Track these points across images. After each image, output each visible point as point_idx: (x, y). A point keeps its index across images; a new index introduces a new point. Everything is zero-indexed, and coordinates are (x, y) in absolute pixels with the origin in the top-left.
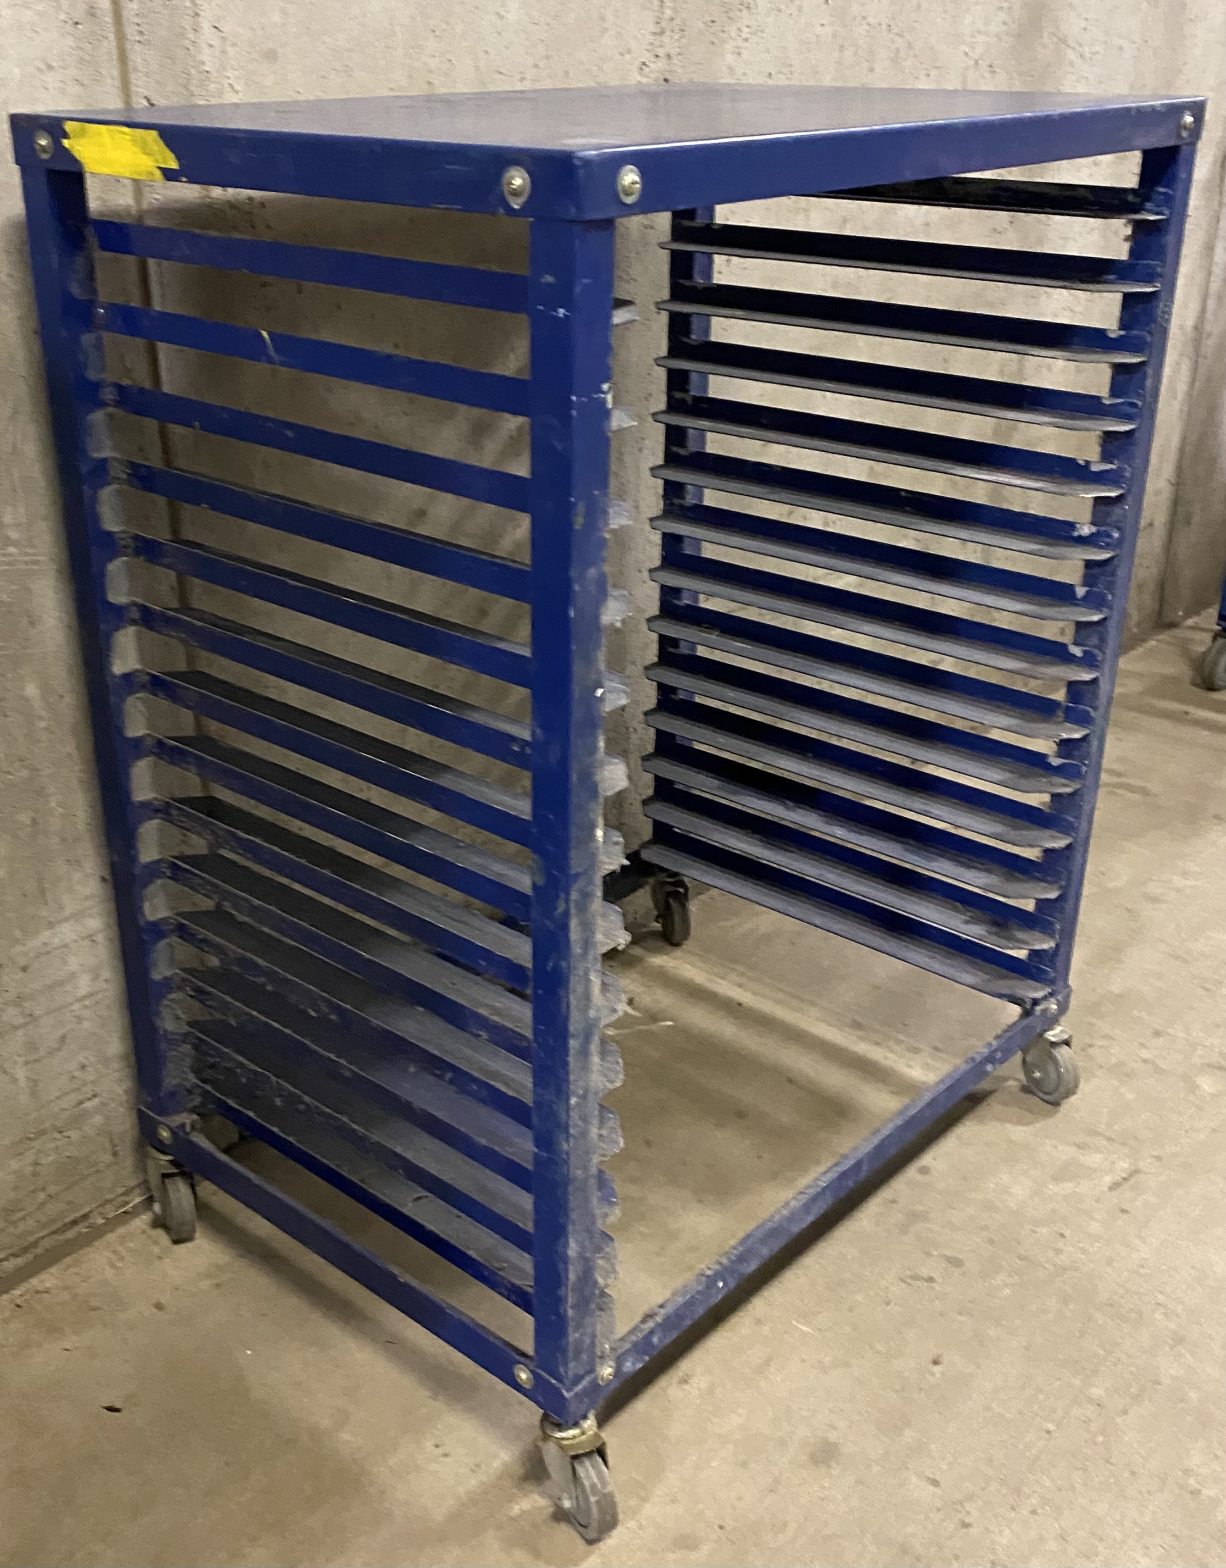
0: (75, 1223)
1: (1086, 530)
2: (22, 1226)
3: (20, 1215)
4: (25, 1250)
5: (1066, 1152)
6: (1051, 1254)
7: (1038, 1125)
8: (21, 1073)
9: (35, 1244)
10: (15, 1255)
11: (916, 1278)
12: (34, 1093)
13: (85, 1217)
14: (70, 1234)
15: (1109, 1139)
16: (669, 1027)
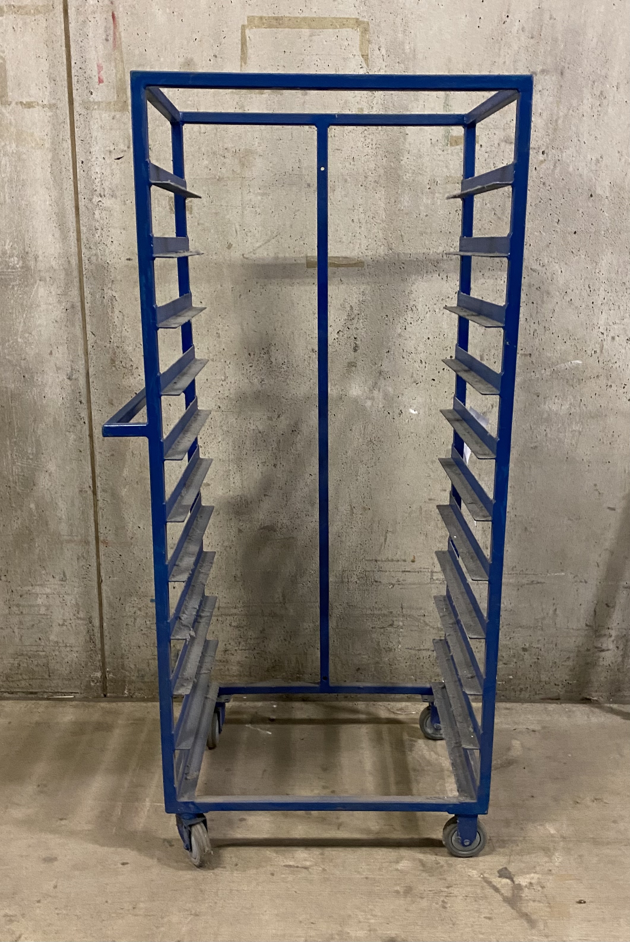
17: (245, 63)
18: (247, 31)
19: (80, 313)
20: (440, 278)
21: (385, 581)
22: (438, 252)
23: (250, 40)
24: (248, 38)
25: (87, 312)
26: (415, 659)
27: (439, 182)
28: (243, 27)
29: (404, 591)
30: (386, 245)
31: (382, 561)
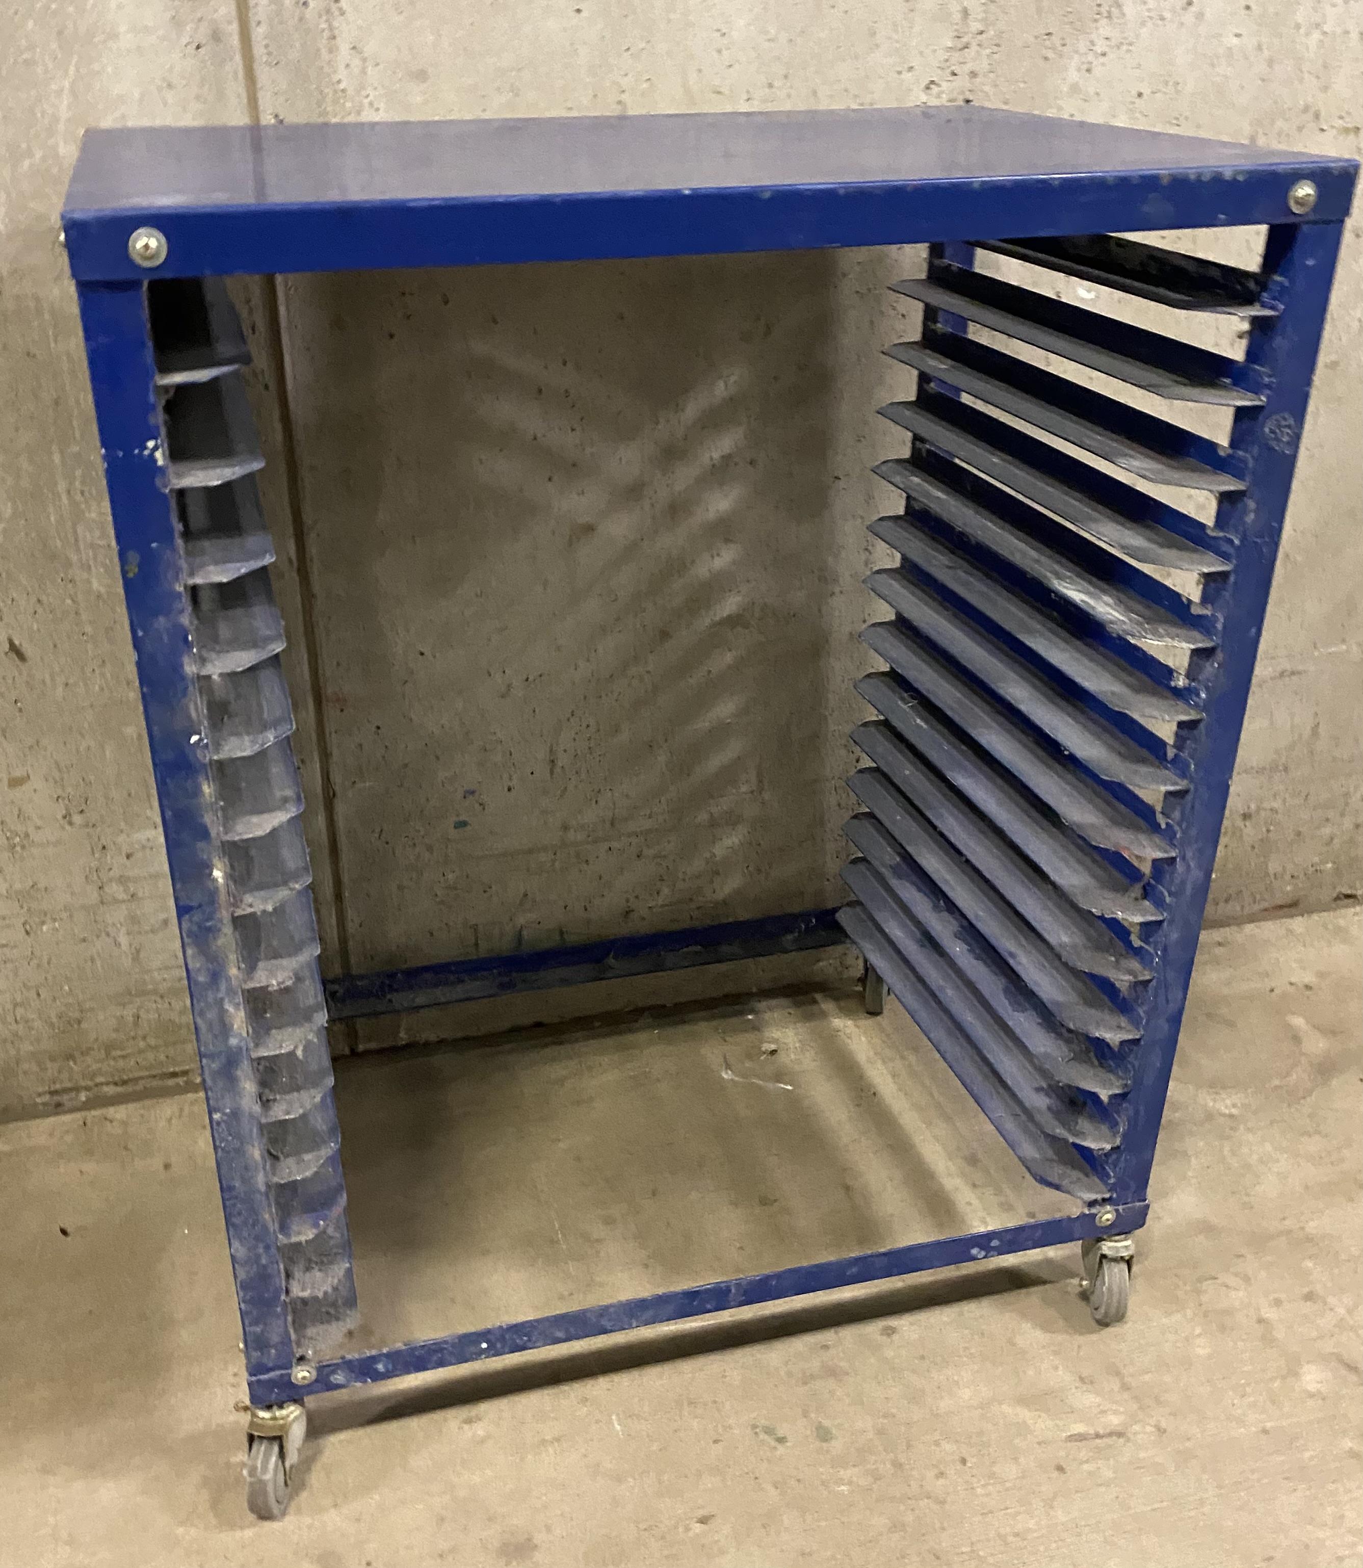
0: (174, 1075)
1: (1181, 682)
2: (121, 1063)
3: (119, 1053)
4: (124, 1083)
5: (1062, 1377)
6: (930, 1474)
7: (1060, 1338)
8: (123, 940)
9: (136, 1080)
10: (116, 1084)
11: (769, 1431)
12: (136, 958)
13: (185, 1073)
14: (171, 1082)
15: (1125, 1387)
16: (788, 1090)
19: (238, 58)
25: (259, 51)
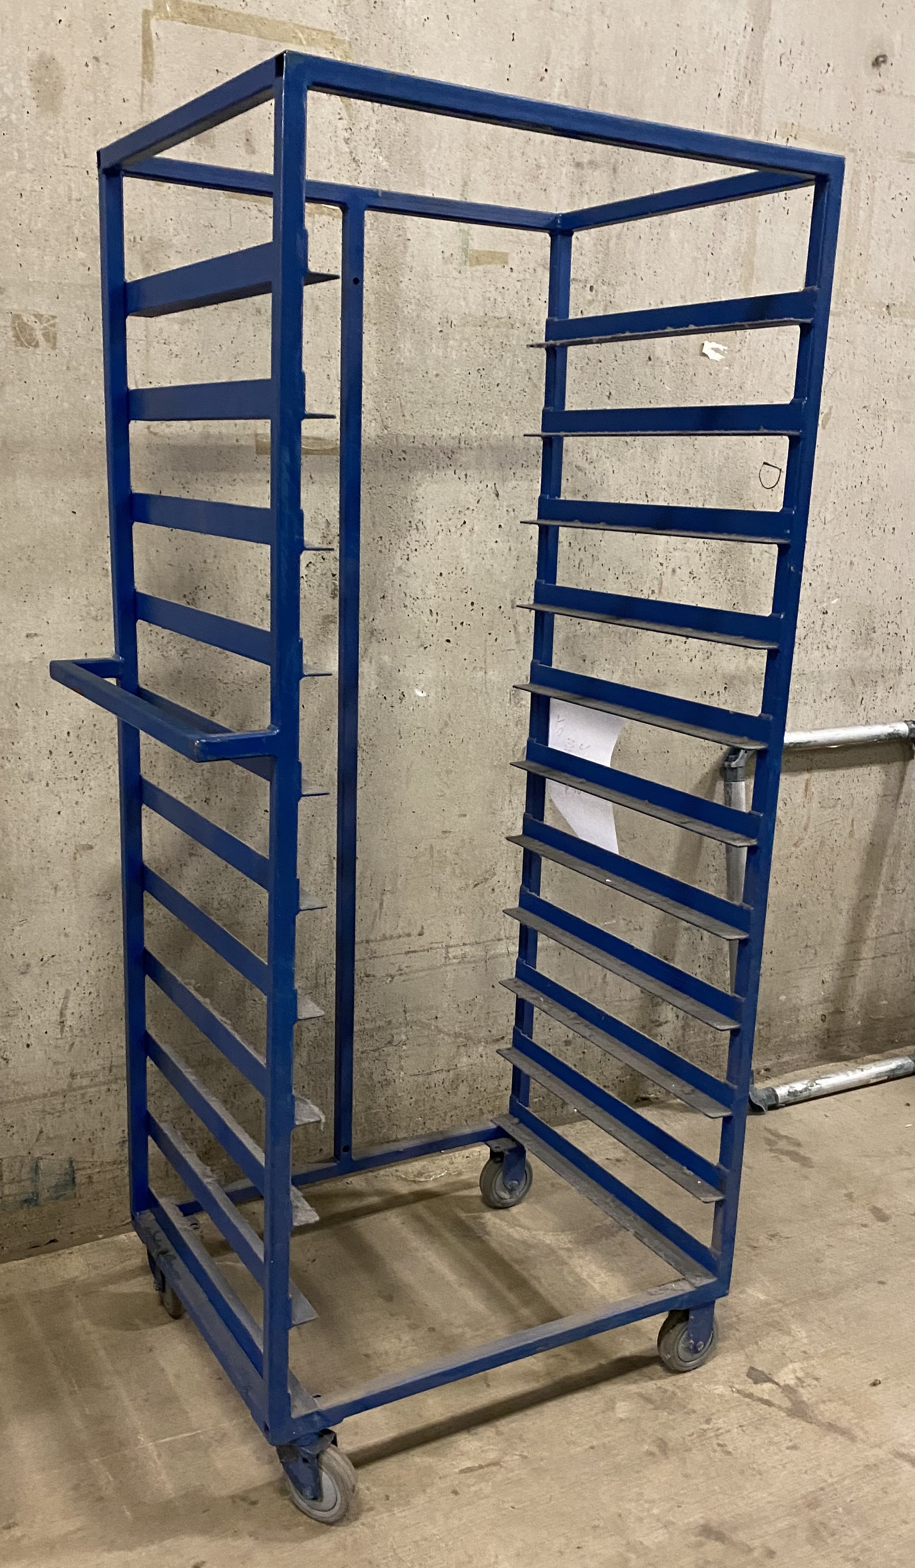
17: (150, 81)
18: (153, 22)
20: (457, 476)
21: (380, 973)
22: (454, 434)
23: (158, 39)
24: (154, 35)
26: (423, 1088)
27: (454, 322)
28: (146, 14)
29: (407, 983)
30: (379, 419)
31: (376, 941)
